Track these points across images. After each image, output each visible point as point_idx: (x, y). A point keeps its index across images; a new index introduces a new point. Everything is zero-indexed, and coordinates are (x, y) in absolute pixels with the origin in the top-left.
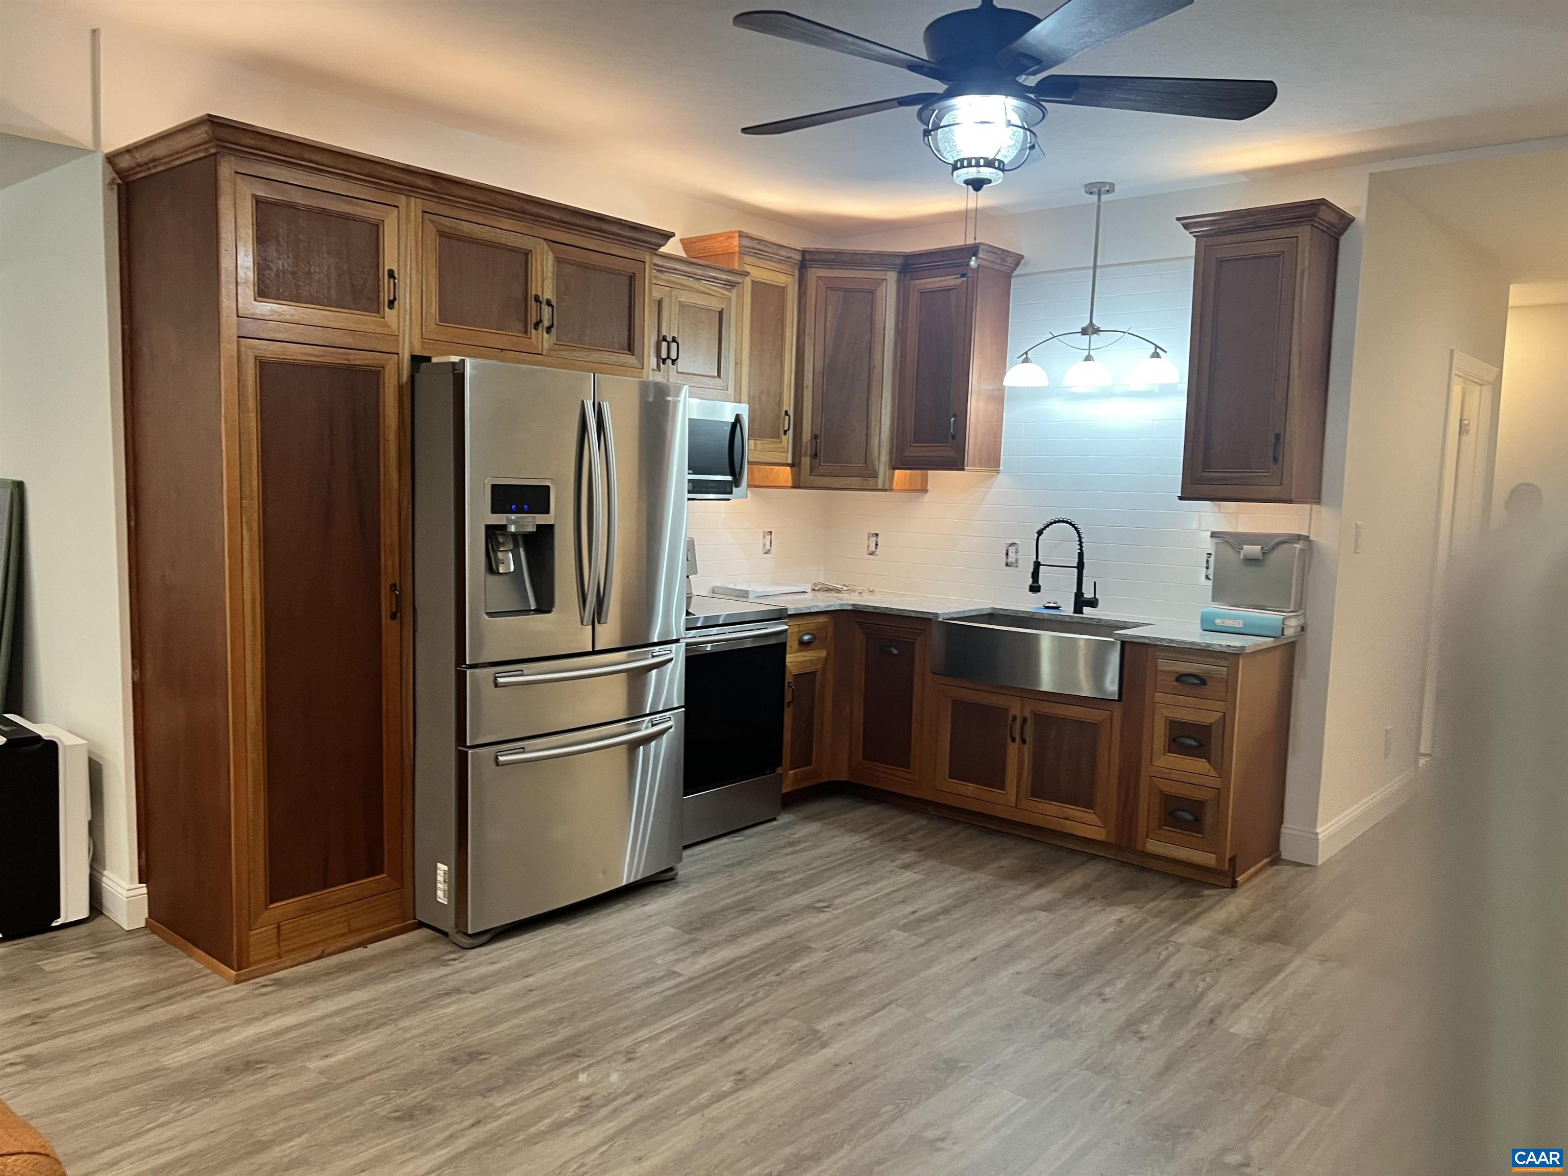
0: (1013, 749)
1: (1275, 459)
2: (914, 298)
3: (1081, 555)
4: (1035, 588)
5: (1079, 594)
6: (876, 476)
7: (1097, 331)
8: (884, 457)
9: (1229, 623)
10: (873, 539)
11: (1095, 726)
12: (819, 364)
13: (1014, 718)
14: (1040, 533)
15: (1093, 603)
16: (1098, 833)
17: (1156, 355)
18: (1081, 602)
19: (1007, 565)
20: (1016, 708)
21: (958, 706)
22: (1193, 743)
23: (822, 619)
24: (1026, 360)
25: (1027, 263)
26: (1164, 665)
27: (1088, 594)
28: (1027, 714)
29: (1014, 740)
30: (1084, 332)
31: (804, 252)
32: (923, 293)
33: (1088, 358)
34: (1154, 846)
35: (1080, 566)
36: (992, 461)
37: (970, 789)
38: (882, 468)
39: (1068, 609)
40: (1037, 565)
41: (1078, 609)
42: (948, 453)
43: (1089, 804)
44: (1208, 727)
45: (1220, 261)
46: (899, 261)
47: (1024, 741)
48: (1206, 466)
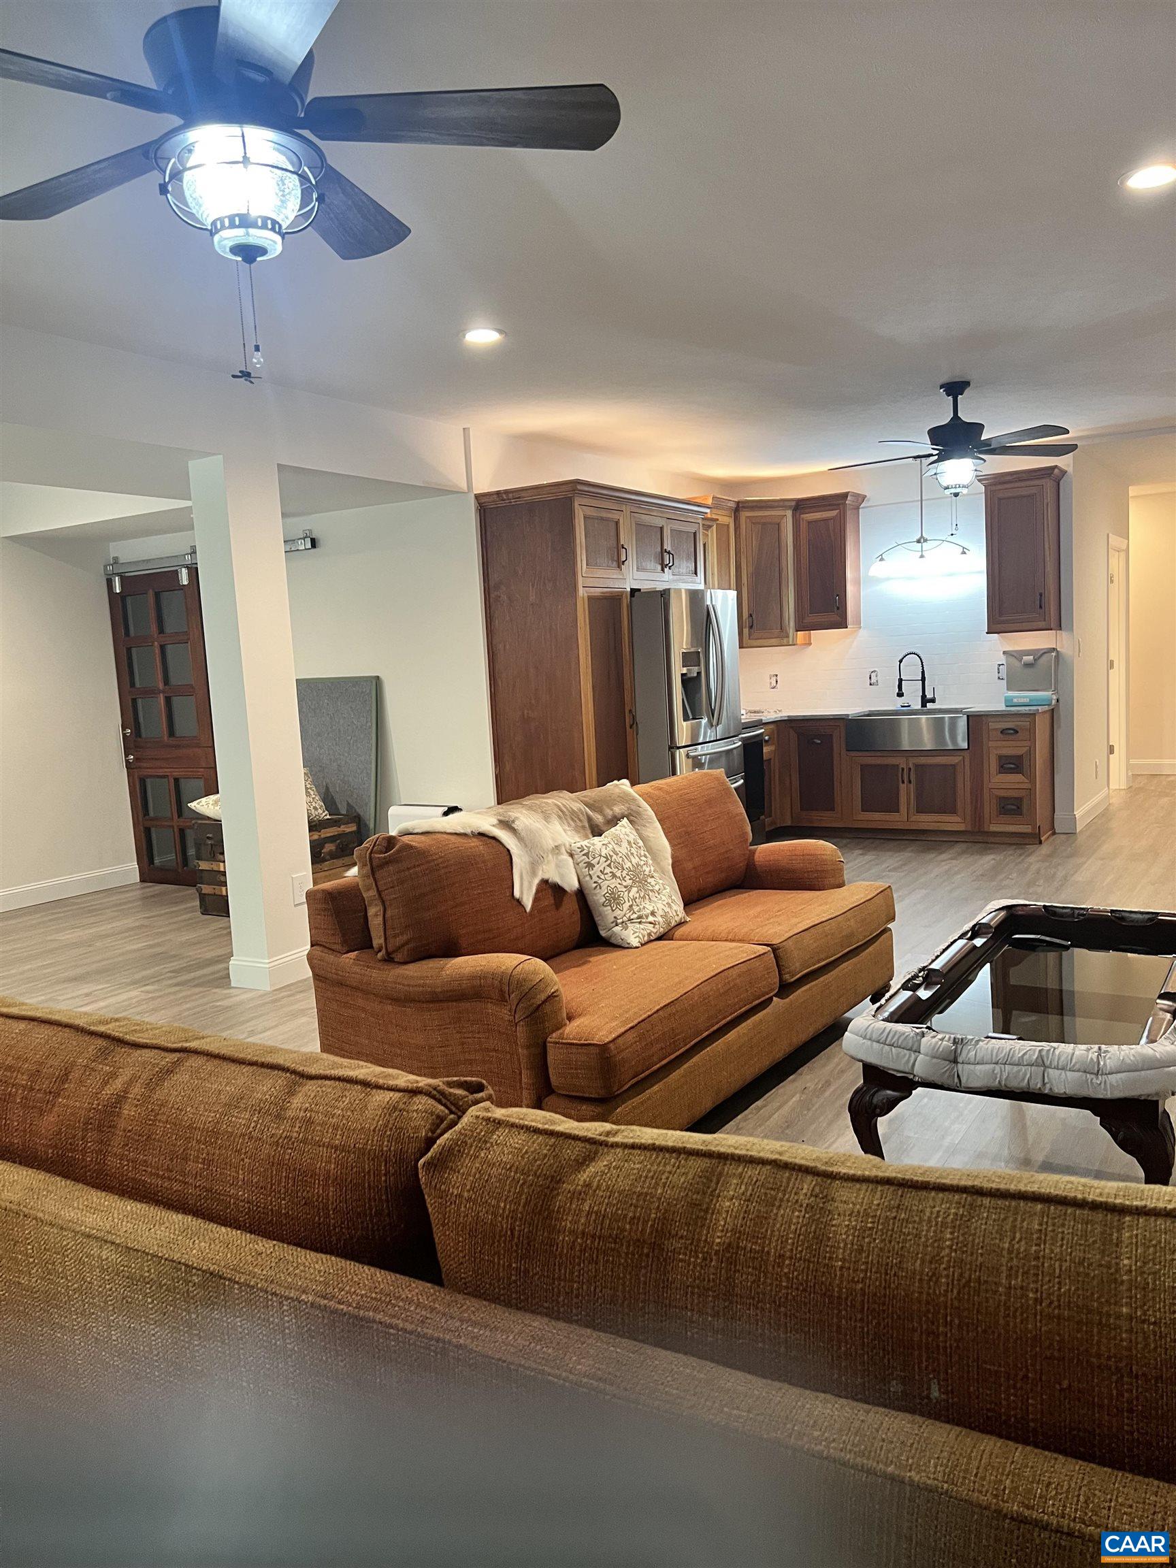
0: (903, 787)
1: (1041, 607)
2: (804, 526)
3: (923, 673)
4: (900, 695)
5: (924, 696)
6: (788, 637)
7: (926, 540)
8: (792, 624)
9: (1022, 701)
10: (775, 678)
11: (954, 766)
12: (751, 570)
13: (903, 769)
14: (901, 661)
15: (933, 701)
16: (962, 827)
17: (964, 553)
18: (925, 700)
19: (871, 684)
20: (901, 762)
21: (864, 768)
22: (1012, 766)
23: (771, 726)
24: (882, 560)
25: (869, 500)
26: (992, 725)
27: (929, 695)
28: (911, 766)
29: (903, 782)
30: (918, 541)
31: (738, 503)
32: (809, 523)
33: (922, 556)
34: (994, 828)
35: (923, 679)
36: (858, 622)
37: (877, 816)
38: (791, 631)
39: (917, 705)
40: (901, 680)
41: (924, 705)
42: (834, 618)
43: (953, 811)
44: (1020, 757)
45: (1000, 499)
46: (793, 503)
47: (910, 782)
48: (1001, 614)
